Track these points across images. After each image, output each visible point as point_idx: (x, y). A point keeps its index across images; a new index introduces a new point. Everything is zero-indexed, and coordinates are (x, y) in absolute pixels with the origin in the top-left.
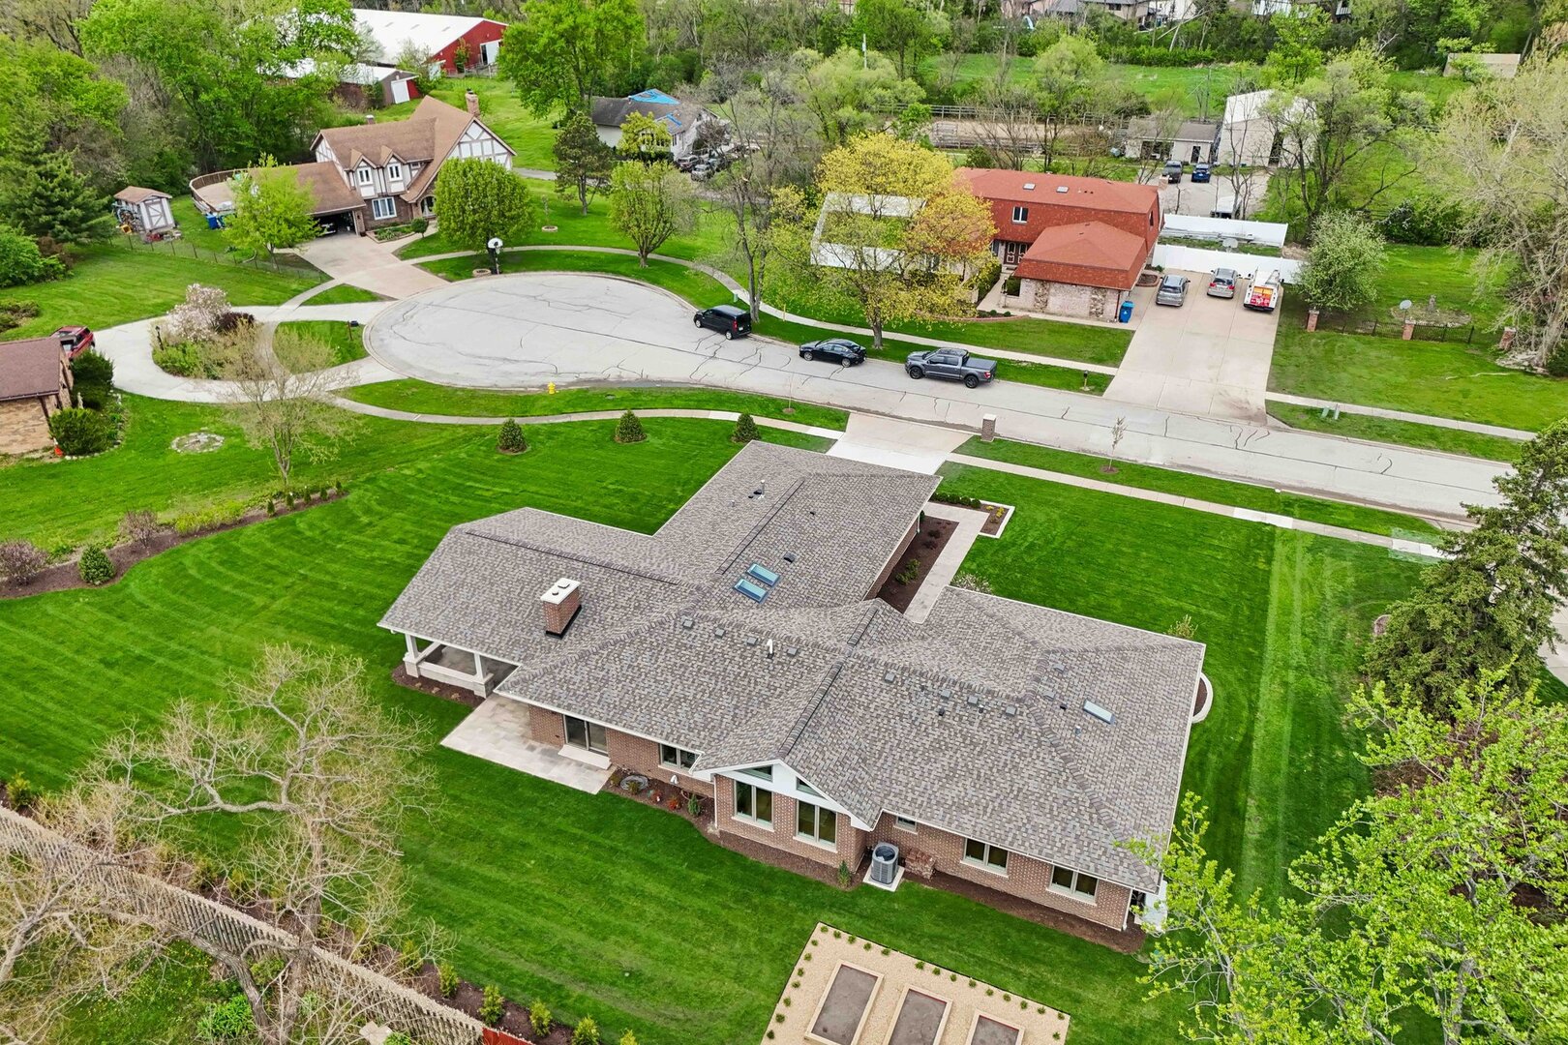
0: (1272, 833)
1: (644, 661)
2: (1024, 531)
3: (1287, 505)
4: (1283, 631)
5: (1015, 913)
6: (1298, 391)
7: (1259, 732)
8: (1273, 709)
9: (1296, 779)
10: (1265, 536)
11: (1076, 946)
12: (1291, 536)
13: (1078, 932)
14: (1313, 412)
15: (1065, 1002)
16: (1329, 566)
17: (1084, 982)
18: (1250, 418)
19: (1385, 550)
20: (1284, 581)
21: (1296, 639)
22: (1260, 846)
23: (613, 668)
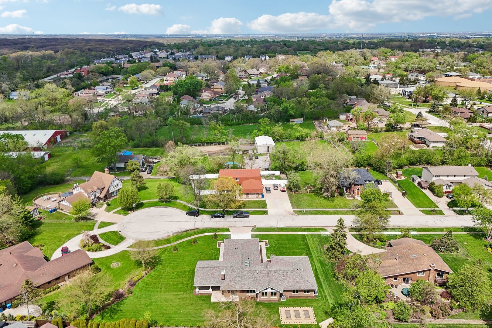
0: (324, 280)
1: (240, 279)
2: (271, 244)
3: (305, 230)
4: (313, 251)
5: (301, 298)
6: (297, 208)
7: (317, 267)
8: (317, 263)
9: (323, 272)
10: (304, 236)
11: (309, 300)
12: (308, 235)
13: (309, 298)
14: (301, 211)
15: (311, 306)
16: (315, 239)
17: (312, 303)
18: (292, 215)
19: (320, 235)
20: (310, 244)
21: (315, 252)
22: (323, 282)
23: (236, 282)
